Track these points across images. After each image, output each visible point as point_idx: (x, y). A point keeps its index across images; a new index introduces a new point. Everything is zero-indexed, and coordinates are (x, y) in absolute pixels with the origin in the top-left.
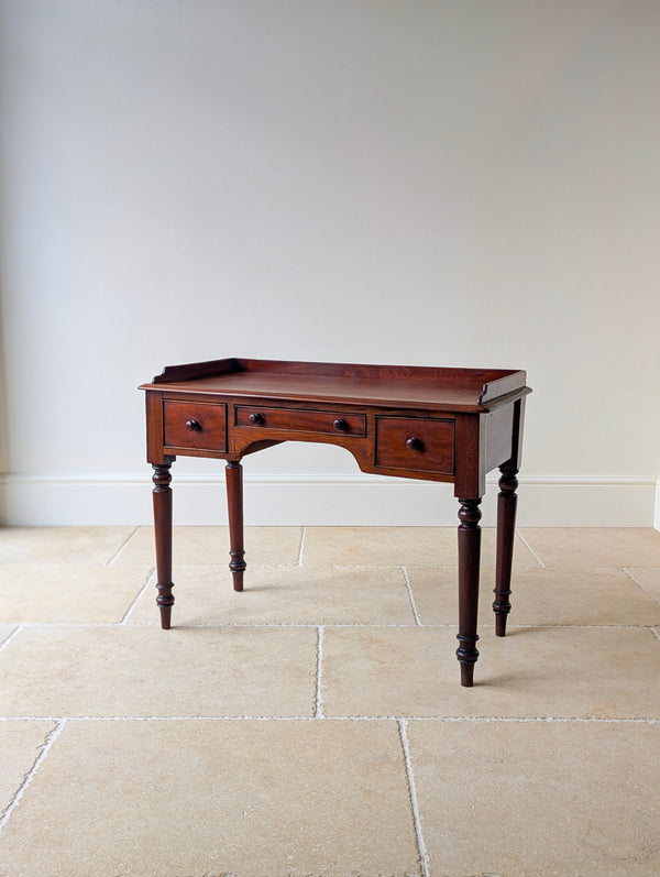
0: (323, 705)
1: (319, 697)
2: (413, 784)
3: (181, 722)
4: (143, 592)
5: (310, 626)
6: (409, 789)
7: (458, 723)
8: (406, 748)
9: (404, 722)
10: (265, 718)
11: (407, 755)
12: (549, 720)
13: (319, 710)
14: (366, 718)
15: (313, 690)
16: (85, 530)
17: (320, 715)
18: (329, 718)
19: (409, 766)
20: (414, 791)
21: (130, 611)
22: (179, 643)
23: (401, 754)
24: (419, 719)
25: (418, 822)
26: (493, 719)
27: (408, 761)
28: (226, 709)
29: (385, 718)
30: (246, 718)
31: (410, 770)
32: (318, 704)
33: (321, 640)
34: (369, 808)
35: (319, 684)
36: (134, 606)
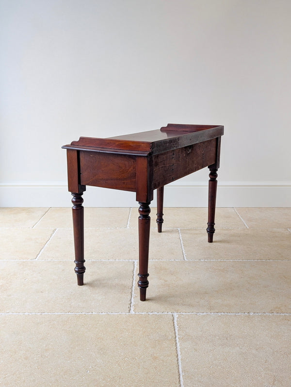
0: (135, 306)
1: (132, 301)
2: (179, 353)
3: (60, 315)
4: (48, 242)
5: (130, 260)
6: (177, 356)
7: (204, 316)
8: (177, 331)
9: (176, 315)
10: (103, 313)
11: (177, 335)
12: (252, 314)
13: (132, 308)
14: (156, 313)
15: (129, 297)
16: (24, 209)
17: (132, 312)
18: (137, 313)
19: (177, 342)
20: (180, 357)
21: (41, 253)
22: (63, 270)
23: (174, 335)
24: (184, 314)
25: (181, 377)
26: (223, 314)
27: (177, 339)
28: (83, 308)
29: (166, 313)
30: (94, 313)
31: (178, 345)
32: (132, 305)
33: (135, 268)
34: (155, 368)
35: (133, 293)
36: (43, 250)
